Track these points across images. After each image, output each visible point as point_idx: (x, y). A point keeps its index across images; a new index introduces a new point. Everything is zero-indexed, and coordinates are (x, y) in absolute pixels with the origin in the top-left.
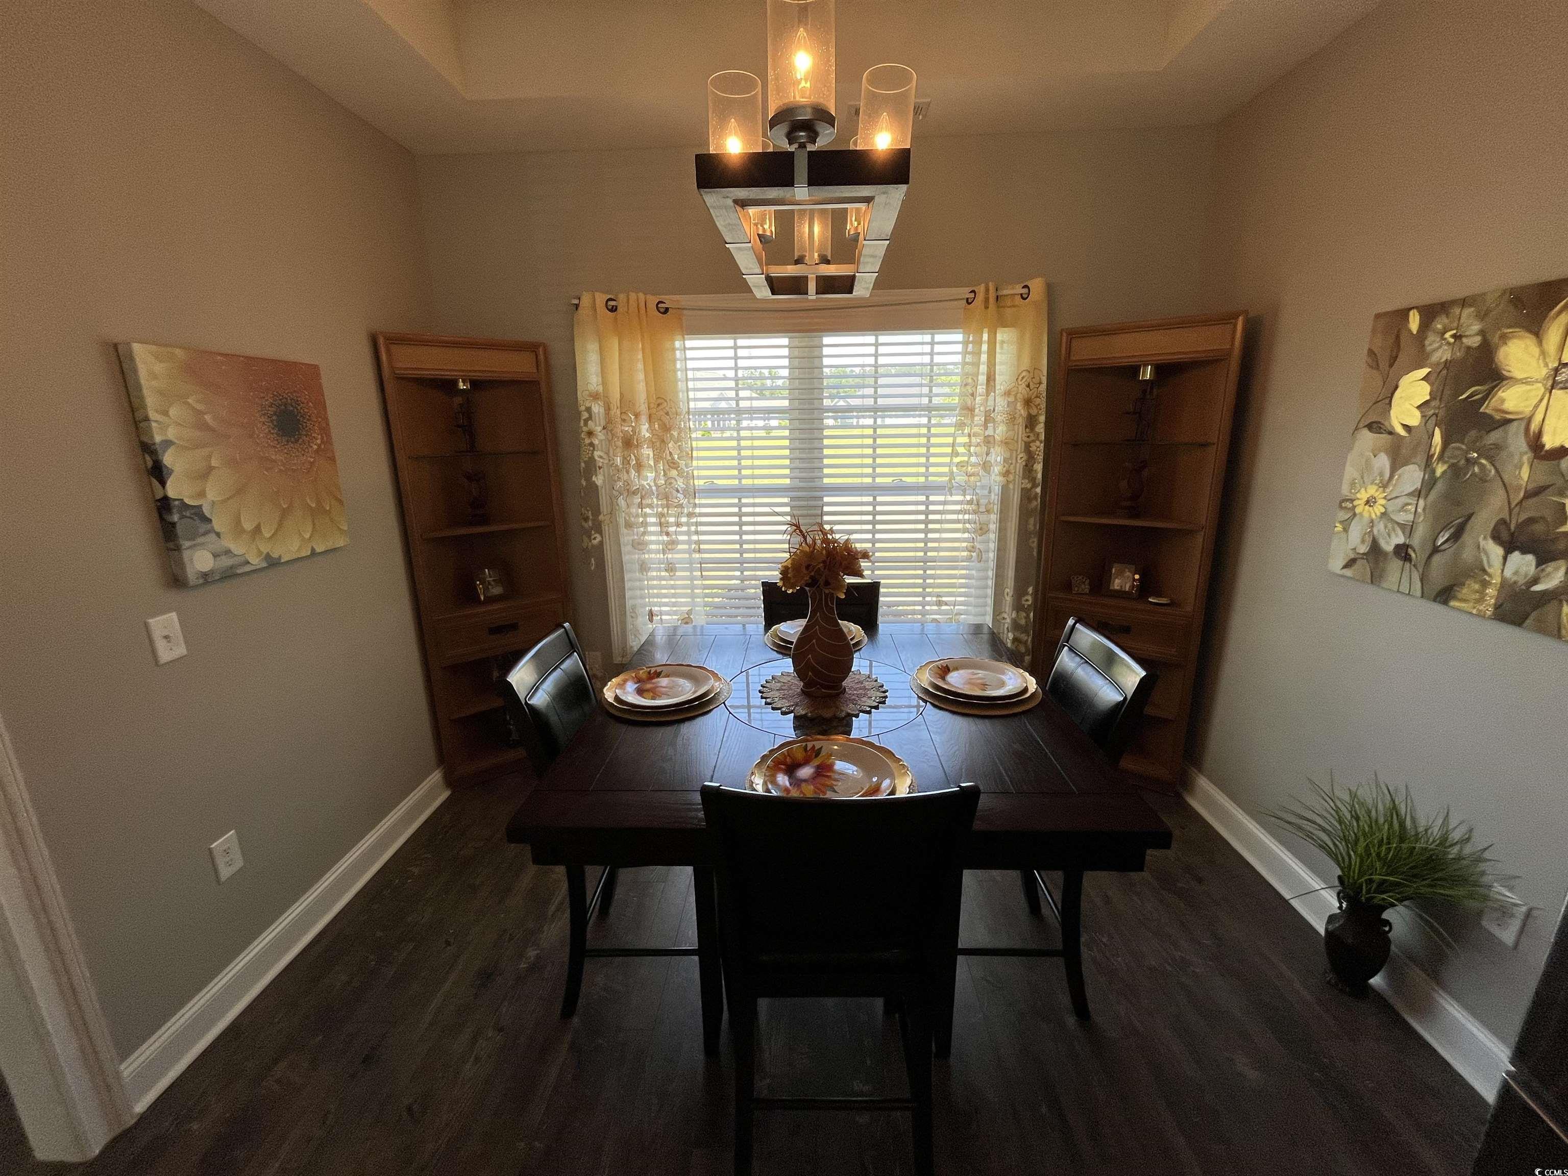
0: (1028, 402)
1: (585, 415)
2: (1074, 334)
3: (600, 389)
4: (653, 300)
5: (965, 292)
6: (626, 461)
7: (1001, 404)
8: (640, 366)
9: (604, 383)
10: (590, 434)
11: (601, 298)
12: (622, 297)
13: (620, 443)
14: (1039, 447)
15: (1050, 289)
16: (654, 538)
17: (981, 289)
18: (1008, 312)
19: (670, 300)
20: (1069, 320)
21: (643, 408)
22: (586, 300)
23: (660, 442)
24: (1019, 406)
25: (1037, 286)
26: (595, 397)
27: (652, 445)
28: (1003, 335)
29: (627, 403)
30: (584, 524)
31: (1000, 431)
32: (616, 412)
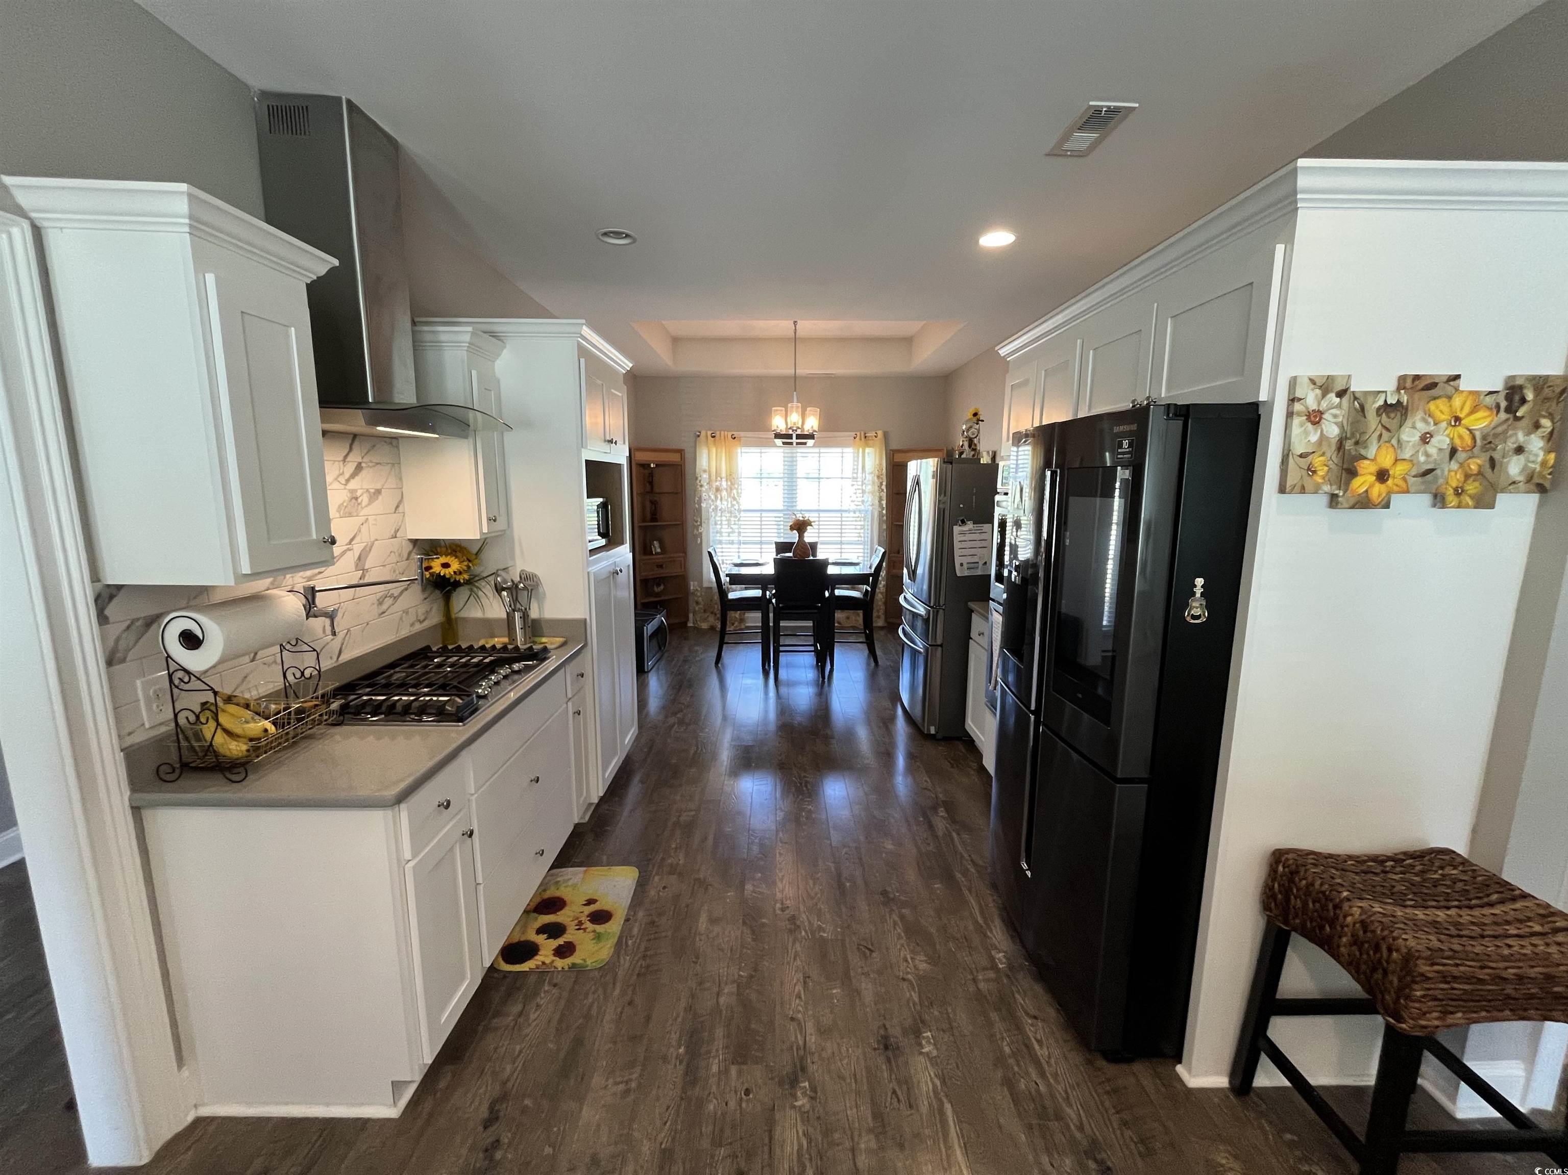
0: (878, 477)
1: (699, 478)
2: (895, 451)
3: (707, 468)
4: (730, 434)
5: (853, 434)
6: (716, 497)
7: (869, 477)
8: (724, 459)
9: (709, 467)
10: (701, 486)
11: (709, 433)
12: (718, 433)
13: (714, 490)
14: (884, 495)
15: (886, 435)
16: (725, 529)
17: (858, 434)
18: (870, 442)
19: (736, 434)
20: (894, 446)
21: (724, 475)
22: (703, 433)
23: (730, 489)
24: (876, 478)
25: (880, 433)
26: (705, 471)
27: (727, 490)
28: (867, 450)
29: (718, 474)
30: (696, 524)
31: (869, 488)
32: (713, 477)
